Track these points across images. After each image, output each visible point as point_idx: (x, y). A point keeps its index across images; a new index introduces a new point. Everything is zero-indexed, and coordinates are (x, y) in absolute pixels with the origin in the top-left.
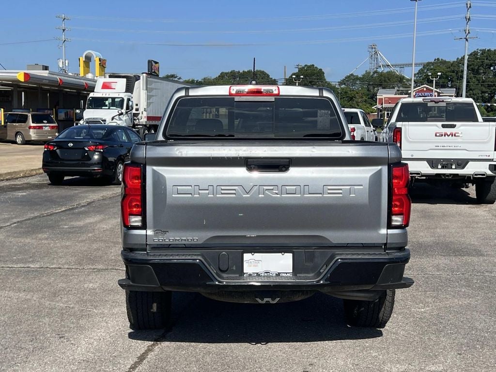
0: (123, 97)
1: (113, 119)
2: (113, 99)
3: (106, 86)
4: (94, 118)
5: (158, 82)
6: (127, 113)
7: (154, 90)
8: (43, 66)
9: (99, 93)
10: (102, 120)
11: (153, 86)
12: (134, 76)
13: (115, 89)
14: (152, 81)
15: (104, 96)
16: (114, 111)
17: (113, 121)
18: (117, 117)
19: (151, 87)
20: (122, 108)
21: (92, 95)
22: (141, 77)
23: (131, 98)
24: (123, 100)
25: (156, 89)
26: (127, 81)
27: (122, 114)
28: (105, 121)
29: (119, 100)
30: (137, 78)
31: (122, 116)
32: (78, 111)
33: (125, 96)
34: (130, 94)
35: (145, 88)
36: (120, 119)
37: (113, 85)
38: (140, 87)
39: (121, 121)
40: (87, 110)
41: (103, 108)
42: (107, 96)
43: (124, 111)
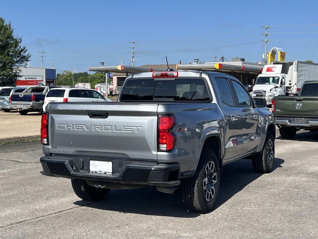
0: (279, 76)
1: (271, 90)
2: (274, 78)
3: (269, 70)
4: (259, 90)
5: (307, 66)
6: (281, 86)
7: (304, 71)
8: (241, 58)
9: (264, 74)
10: (264, 92)
11: (303, 68)
12: (289, 62)
13: (274, 71)
14: (302, 65)
15: (267, 76)
16: (272, 86)
17: (271, 92)
18: (274, 89)
19: (301, 69)
20: (278, 84)
21: (260, 76)
22: (294, 63)
23: (285, 77)
24: (279, 78)
25: (305, 70)
26: (283, 66)
27: (278, 87)
28: (266, 91)
29: (277, 78)
30: (291, 64)
31: (278, 88)
32: (250, 86)
33: (280, 76)
34: (284, 74)
35: (296, 70)
36: (276, 91)
37: (273, 69)
38: (292, 69)
39: (276, 92)
40: (256, 85)
41: (266, 83)
42: (269, 76)
43: (279, 85)
